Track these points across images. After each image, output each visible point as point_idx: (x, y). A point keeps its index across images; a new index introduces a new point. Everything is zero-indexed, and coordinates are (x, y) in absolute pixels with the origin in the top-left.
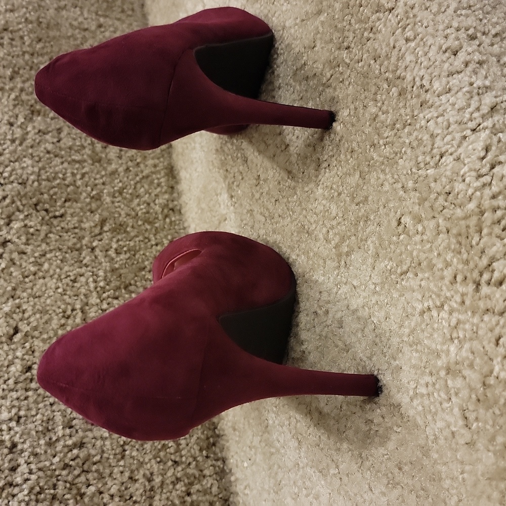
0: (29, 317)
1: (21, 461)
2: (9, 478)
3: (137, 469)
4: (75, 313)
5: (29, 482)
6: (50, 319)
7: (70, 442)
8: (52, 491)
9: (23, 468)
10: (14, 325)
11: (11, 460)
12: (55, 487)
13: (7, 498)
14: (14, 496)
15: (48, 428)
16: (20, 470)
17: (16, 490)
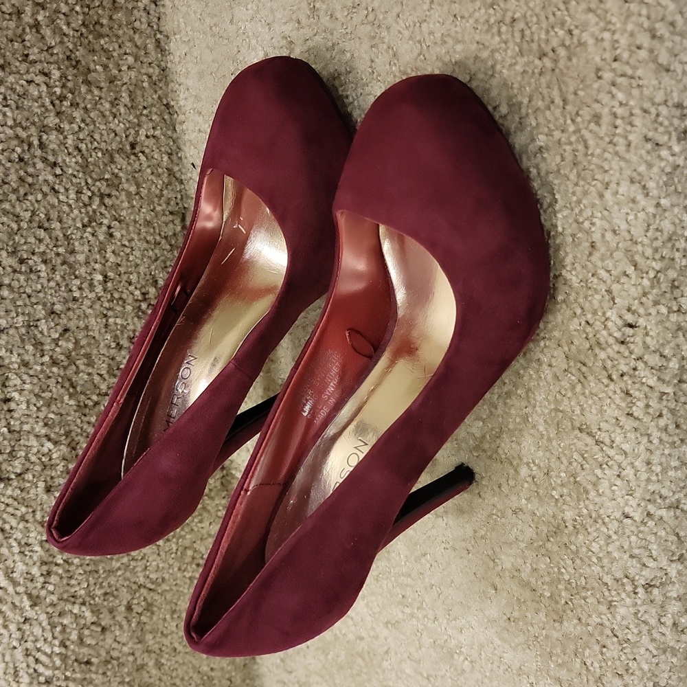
7: (55, 335)
9: (14, 380)
14: (12, 411)
16: (11, 383)
17: (13, 405)
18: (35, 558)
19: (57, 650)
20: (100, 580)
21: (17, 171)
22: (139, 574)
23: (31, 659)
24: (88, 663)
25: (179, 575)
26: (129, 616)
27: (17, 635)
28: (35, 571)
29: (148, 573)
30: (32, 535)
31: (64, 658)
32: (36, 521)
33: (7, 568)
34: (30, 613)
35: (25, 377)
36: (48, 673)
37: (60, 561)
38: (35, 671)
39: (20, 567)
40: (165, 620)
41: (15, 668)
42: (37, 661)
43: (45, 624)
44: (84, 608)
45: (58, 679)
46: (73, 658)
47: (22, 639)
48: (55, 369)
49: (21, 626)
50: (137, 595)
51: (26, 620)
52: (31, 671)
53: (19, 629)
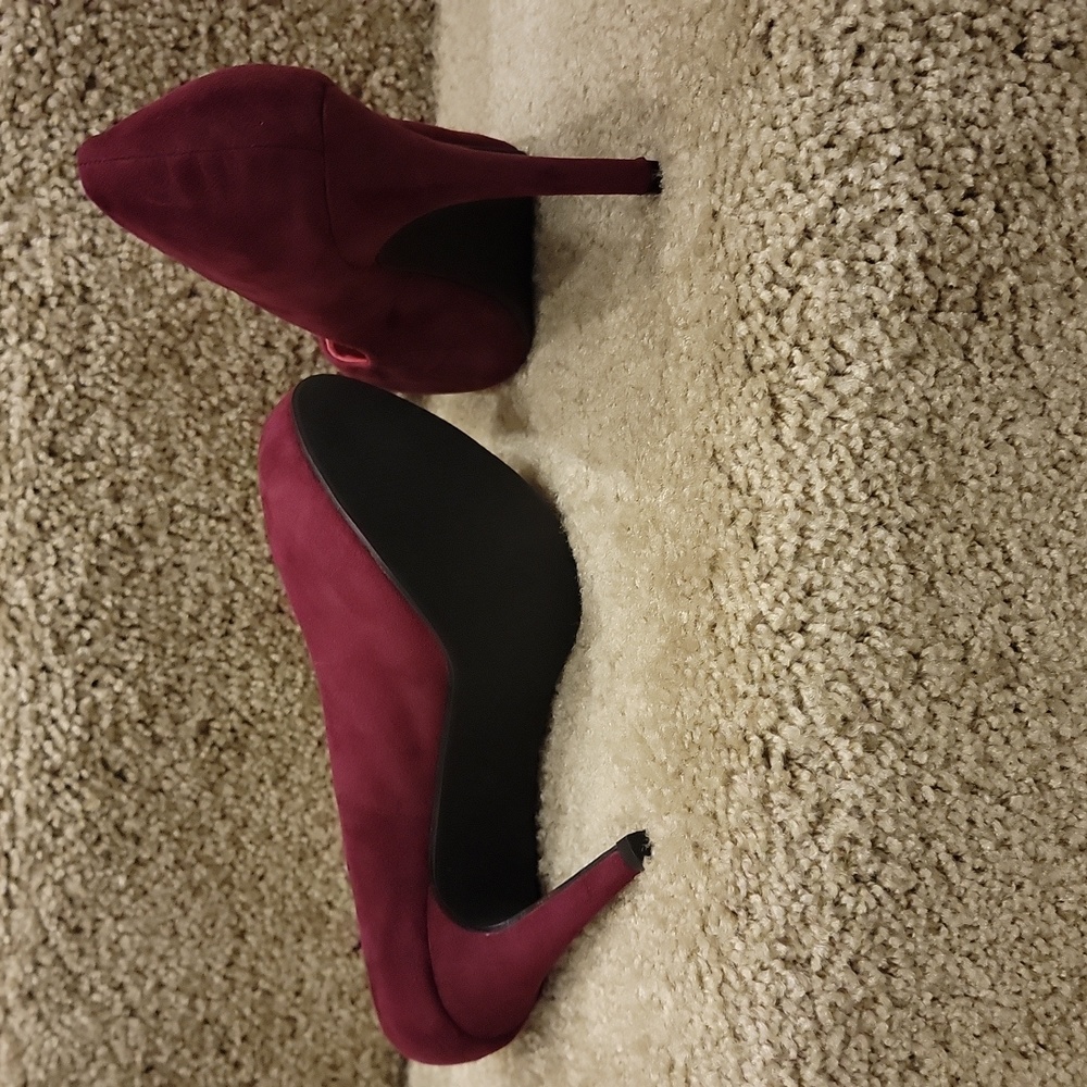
0: (113, 53)
1: (97, 318)
2: (79, 342)
3: (279, 332)
4: (196, 41)
5: (108, 347)
6: (151, 57)
7: (173, 290)
8: (143, 360)
9: (99, 327)
10: (88, 72)
11: (82, 314)
12: (145, 352)
13: (75, 371)
14: (86, 366)
15: (139, 263)
16: (94, 329)
17: (89, 358)
18: (74, 582)
19: (76, 730)
20: (166, 664)
21: (166, 59)
22: (233, 689)
23: (39, 730)
24: (120, 775)
25: (300, 723)
26: (200, 739)
27: (29, 684)
28: (70, 601)
29: (248, 694)
30: (78, 549)
31: (85, 750)
32: (87, 532)
33: (36, 582)
34: (51, 660)
35: (115, 327)
36: (57, 757)
37: (108, 604)
38: (41, 747)
39: (51, 588)
40: (261, 781)
41: (17, 732)
42: (48, 737)
43: (69, 684)
44: (130, 690)
45: (69, 775)
46: (98, 754)
47: (34, 694)
48: (160, 334)
49: (36, 673)
50: (224, 717)
51: (45, 668)
52: (36, 746)
53: (32, 677)
